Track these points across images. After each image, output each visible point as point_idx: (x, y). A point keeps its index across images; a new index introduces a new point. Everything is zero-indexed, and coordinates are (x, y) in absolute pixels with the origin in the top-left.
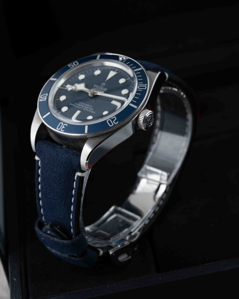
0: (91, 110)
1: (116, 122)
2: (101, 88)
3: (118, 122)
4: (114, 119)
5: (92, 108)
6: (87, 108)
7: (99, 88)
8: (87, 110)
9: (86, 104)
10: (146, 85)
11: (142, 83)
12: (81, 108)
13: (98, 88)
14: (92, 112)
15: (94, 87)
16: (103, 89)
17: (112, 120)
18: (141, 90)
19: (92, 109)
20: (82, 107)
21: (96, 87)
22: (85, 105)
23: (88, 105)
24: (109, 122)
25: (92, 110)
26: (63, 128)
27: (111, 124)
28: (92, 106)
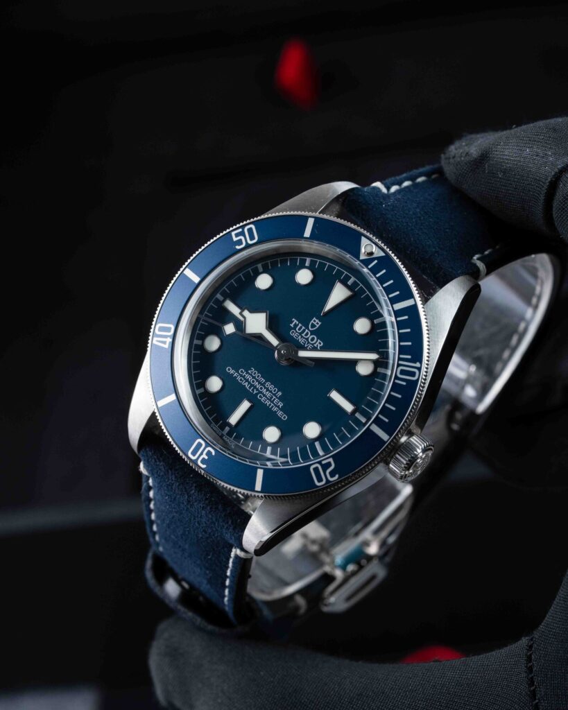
0: (276, 406)
1: (332, 474)
2: (307, 334)
3: (337, 476)
4: (329, 465)
5: (280, 399)
6: (269, 395)
7: (303, 335)
8: (268, 403)
9: (266, 381)
10: (418, 365)
11: (409, 357)
12: (253, 390)
13: (301, 334)
14: (280, 413)
15: (292, 325)
16: (313, 339)
17: (322, 466)
18: (404, 383)
19: (281, 405)
20: (255, 387)
21: (296, 326)
22: (263, 385)
23: (271, 387)
24: (316, 470)
25: (278, 407)
26: (204, 459)
27: (320, 480)
28: (280, 393)
